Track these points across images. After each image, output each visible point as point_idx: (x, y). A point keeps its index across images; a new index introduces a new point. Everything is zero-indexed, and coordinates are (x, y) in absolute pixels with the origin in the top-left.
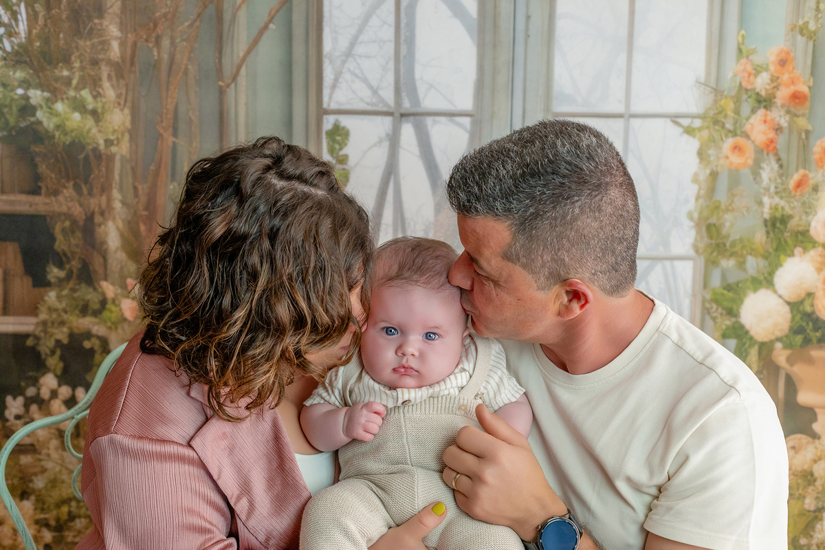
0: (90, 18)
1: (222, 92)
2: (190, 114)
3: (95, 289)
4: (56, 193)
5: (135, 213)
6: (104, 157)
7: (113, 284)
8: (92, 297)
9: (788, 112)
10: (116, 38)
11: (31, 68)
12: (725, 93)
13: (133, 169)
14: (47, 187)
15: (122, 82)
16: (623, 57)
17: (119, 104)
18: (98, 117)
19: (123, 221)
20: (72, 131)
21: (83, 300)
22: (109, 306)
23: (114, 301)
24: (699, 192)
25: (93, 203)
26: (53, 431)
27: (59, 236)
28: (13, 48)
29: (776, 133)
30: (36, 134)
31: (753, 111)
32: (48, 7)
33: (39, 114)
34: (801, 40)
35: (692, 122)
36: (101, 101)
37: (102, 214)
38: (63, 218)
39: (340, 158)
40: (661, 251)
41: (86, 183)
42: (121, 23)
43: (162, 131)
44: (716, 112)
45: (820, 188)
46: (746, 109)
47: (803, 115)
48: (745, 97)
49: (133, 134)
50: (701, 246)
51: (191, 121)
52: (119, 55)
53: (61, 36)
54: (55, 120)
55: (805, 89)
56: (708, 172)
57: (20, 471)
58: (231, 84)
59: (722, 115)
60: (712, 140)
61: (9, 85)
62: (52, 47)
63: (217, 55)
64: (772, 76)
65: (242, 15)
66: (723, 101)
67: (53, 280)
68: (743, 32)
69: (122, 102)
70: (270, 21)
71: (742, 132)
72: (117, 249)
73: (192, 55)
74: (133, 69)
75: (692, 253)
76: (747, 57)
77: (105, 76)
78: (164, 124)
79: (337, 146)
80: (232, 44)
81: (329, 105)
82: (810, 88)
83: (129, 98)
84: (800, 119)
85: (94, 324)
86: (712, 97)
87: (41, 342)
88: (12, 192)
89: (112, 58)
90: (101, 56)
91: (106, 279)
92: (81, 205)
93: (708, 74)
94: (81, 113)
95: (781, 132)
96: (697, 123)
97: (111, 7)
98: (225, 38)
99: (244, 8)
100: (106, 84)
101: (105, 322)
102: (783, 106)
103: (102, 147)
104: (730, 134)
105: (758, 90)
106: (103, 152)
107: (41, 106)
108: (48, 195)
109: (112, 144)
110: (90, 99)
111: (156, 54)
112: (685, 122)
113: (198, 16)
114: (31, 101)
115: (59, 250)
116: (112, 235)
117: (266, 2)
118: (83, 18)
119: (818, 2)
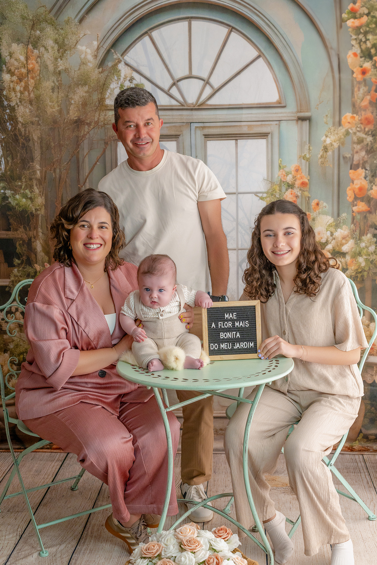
0: (29, 162)
1: (79, 189)
3: (32, 267)
4: (16, 230)
5: (47, 237)
6: (35, 215)
7: (39, 265)
8: (31, 270)
9: (300, 190)
10: (39, 170)
11: (6, 181)
12: (275, 183)
13: (46, 219)
14: (13, 228)
15: (41, 186)
16: (234, 170)
17: (40, 195)
18: (32, 200)
19: (43, 240)
20: (22, 206)
21: (28, 272)
26: (16, 325)
27: (18, 247)
29: (296, 198)
30: (9, 208)
31: (287, 190)
32: (13, 159)
33: (10, 200)
34: (304, 162)
35: (263, 195)
36: (33, 194)
37: (35, 238)
38: (19, 240)
41: (28, 225)
42: (41, 164)
43: (57, 205)
44: (272, 190)
45: (315, 219)
46: (284, 189)
47: (307, 191)
48: (283, 184)
49: (46, 206)
52: (40, 176)
53: (18, 169)
54: (16, 202)
55: (307, 181)
57: (4, 341)
58: (83, 186)
59: (275, 192)
62: (14, 174)
63: (77, 174)
64: (293, 176)
65: (87, 159)
66: (275, 186)
67: (16, 264)
68: (281, 159)
69: (42, 194)
70: (97, 161)
72: (41, 251)
73: (68, 175)
74: (45, 181)
76: (283, 169)
77: (34, 185)
78: (58, 202)
80: (83, 170)
82: (308, 180)
83: (44, 192)
84: (306, 192)
86: (270, 185)
87: (11, 289)
88: (0, 230)
89: (37, 177)
90: (33, 177)
91: (36, 263)
92: (26, 234)
93: (268, 176)
94: (26, 199)
95: (298, 198)
96: (265, 195)
97: (37, 158)
98: (80, 168)
99: (87, 156)
100: (35, 188)
102: (298, 187)
103: (34, 212)
105: (288, 182)
107: (10, 196)
108: (14, 231)
109: (38, 210)
110: (29, 193)
111: (54, 175)
112: (260, 195)
113: (70, 160)
114: (7, 195)
115: (18, 252)
116: (38, 246)
117: (95, 154)
118: (26, 162)
119: (309, 147)
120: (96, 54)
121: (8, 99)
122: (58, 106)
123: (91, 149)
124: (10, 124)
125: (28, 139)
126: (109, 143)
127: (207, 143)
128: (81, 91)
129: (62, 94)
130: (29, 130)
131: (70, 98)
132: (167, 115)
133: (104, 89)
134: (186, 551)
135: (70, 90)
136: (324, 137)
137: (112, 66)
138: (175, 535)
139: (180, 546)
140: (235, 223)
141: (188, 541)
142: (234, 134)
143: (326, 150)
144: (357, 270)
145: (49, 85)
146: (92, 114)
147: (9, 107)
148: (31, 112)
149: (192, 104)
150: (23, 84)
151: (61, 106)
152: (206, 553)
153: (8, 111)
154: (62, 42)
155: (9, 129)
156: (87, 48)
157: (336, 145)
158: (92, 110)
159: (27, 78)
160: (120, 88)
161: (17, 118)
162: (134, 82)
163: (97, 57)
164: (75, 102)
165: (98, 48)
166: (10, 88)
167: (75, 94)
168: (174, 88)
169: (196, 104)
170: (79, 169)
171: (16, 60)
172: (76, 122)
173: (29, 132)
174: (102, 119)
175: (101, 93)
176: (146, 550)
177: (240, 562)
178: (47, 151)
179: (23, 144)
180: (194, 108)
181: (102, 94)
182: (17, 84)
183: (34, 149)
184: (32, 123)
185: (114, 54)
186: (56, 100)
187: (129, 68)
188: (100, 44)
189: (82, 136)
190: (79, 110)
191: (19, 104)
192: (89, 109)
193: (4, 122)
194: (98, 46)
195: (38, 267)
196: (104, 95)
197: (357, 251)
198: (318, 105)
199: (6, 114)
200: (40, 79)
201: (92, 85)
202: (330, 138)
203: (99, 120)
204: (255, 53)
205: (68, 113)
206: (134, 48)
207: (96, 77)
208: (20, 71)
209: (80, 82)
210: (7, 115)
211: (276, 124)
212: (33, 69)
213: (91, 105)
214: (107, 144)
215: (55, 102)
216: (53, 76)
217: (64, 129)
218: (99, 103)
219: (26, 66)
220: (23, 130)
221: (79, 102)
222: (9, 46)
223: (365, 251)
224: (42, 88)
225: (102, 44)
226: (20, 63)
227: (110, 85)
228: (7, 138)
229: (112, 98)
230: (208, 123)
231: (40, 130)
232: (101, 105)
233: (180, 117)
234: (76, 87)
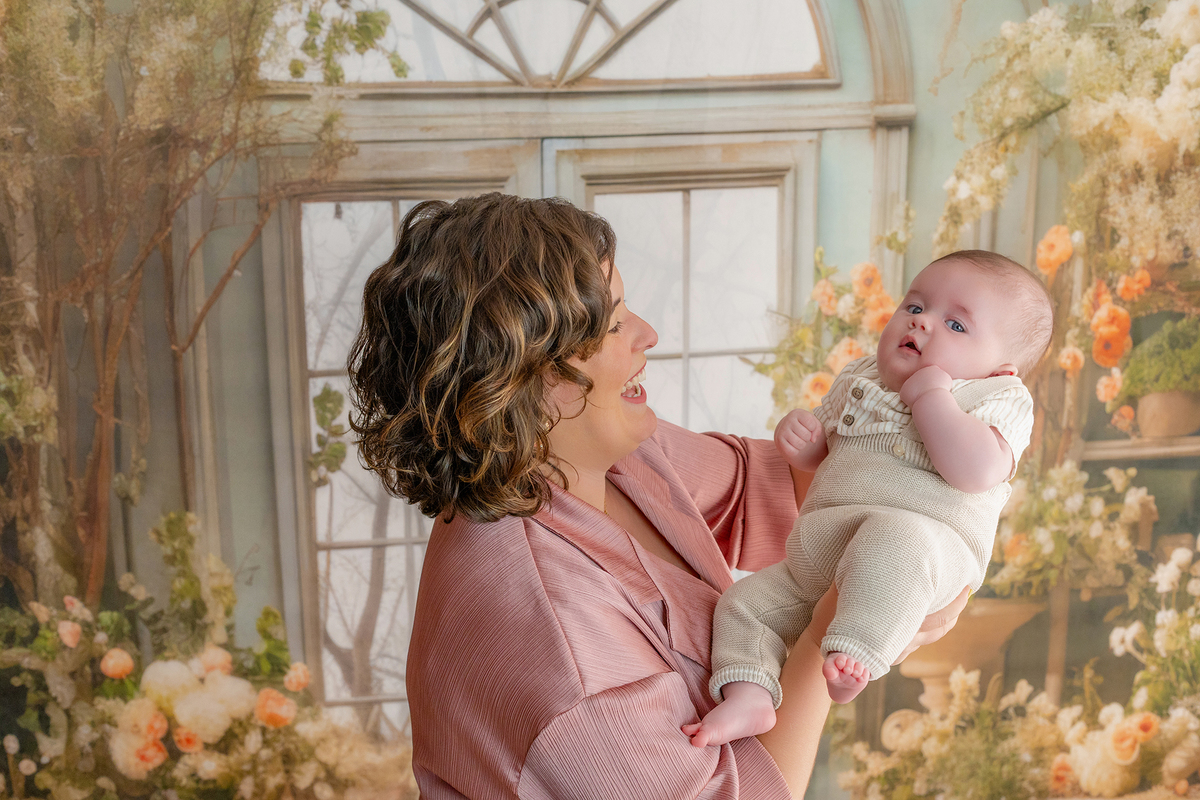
1: (176, 358)
2: (136, 387)
3: (23, 613)
5: (70, 516)
6: (25, 448)
7: (46, 604)
8: (20, 623)
10: (32, 299)
12: (802, 322)
13: (65, 461)
15: (43, 354)
16: (678, 286)
17: (41, 381)
18: (14, 399)
19: (55, 525)
21: (7, 627)
22: (43, 632)
23: (48, 625)
25: (14, 507)
31: (836, 341)
34: (889, 254)
35: (764, 358)
36: (17, 379)
37: (26, 519)
39: (334, 430)
41: (3, 483)
42: (38, 279)
43: (100, 412)
44: (792, 344)
46: (827, 338)
48: (825, 324)
49: (62, 416)
51: (137, 397)
52: (37, 320)
58: (188, 347)
59: (800, 348)
60: (789, 378)
63: (167, 312)
64: (857, 298)
65: (197, 261)
66: (799, 333)
68: (820, 249)
69: (45, 379)
70: (235, 267)
71: (824, 366)
72: (49, 560)
73: (134, 314)
74: (57, 335)
76: (827, 278)
77: (20, 349)
78: (102, 403)
79: (329, 415)
80: (187, 296)
81: (315, 366)
83: (54, 373)
85: (25, 656)
86: (786, 327)
89: (28, 324)
90: (13, 323)
91: (36, 599)
93: (781, 300)
96: (770, 359)
97: (24, 259)
98: (176, 292)
99: (199, 251)
100: (23, 358)
101: (39, 652)
102: (870, 333)
103: (21, 436)
104: (810, 370)
105: (840, 316)
106: (23, 442)
109: (35, 432)
110: (1, 377)
111: (86, 315)
112: (756, 359)
113: (139, 267)
116: (42, 544)
117: (228, 243)
119: (907, 209)
122: (94, 85)
123: (211, 226)
126: (273, 206)
127: (592, 200)
128: (172, 33)
129: (105, 47)
131: (134, 60)
132: (464, 115)
133: (252, 29)
135: (132, 32)
136: (951, 181)
142: (677, 173)
143: (956, 218)
144: (1030, 564)
145: (59, 15)
146: (214, 112)
149: (549, 77)
151: (103, 87)
157: (985, 203)
158: (213, 99)
160: (307, 24)
162: (356, 5)
164: (154, 71)
167: (151, 45)
168: (489, 26)
169: (561, 78)
170: (171, 292)
172: (158, 138)
174: (248, 130)
175: (244, 42)
178: (60, 235)
180: (554, 90)
181: (245, 44)
183: (14, 230)
184: (4, 143)
186: (86, 65)
189: (181, 184)
190: (168, 99)
192: (201, 96)
195: (41, 611)
196: (254, 48)
197: (1034, 513)
198: (936, 81)
201: (211, 16)
202: (968, 180)
203: (236, 131)
205: (130, 109)
209: (168, 5)
211: (810, 141)
213: (210, 82)
214: (267, 209)
215: (80, 72)
217: (115, 164)
218: (237, 77)
221: (166, 71)
223: (1054, 511)
224: (32, 25)
227: (272, 15)
229: (280, 60)
231: (33, 168)
232: (244, 82)
233: (507, 120)
234: (156, 23)
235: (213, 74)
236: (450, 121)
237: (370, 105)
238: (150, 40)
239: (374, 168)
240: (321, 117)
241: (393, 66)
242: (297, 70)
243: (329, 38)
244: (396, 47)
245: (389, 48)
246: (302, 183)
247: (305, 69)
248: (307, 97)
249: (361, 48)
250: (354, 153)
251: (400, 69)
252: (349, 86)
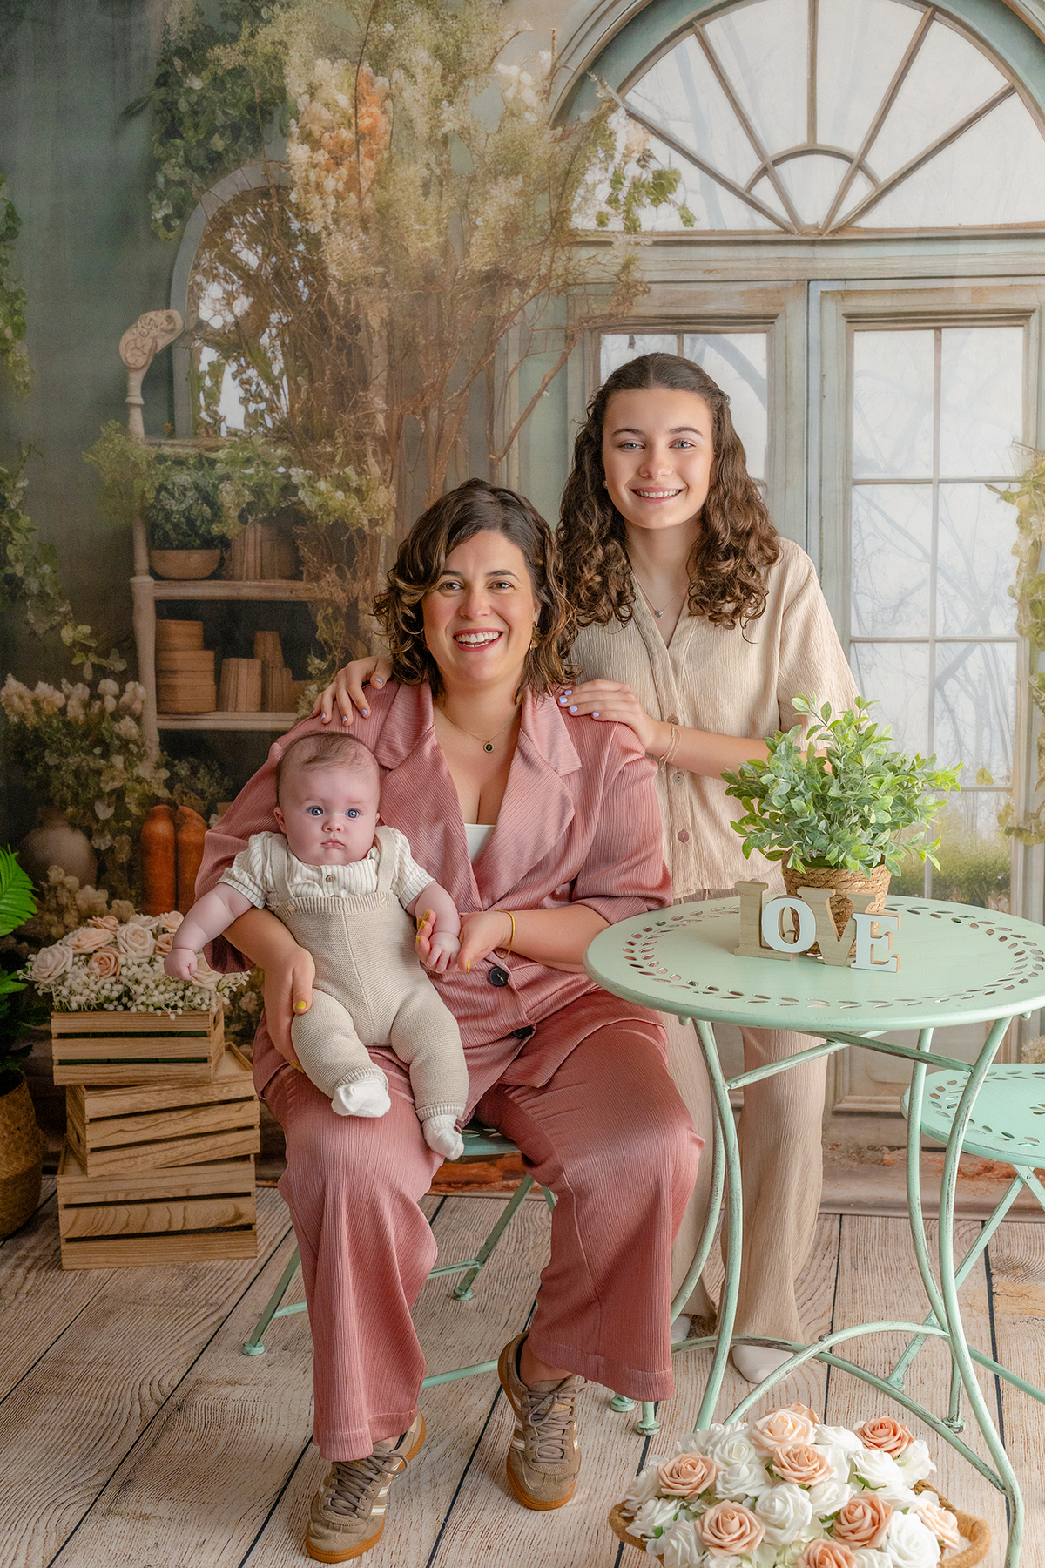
0: (354, 390)
1: (493, 466)
4: (318, 578)
6: (369, 538)
10: (382, 411)
11: (293, 443)
14: (309, 572)
15: (388, 458)
16: (930, 416)
17: (385, 481)
18: (363, 495)
20: (335, 511)
24: (1020, 564)
25: (357, 588)
27: (321, 624)
28: (274, 424)
30: (297, 515)
32: (311, 380)
33: (301, 494)
35: (1010, 487)
36: (366, 479)
38: (325, 604)
40: (979, 633)
41: (349, 567)
42: (387, 394)
44: (1037, 474)
49: (399, 512)
50: (1025, 625)
52: (384, 428)
53: (325, 410)
54: (317, 499)
56: (1030, 542)
58: (502, 457)
60: (1034, 506)
61: (270, 463)
62: (315, 422)
63: (488, 425)
65: (514, 382)
67: (313, 672)
69: (388, 480)
70: (544, 389)
73: (462, 427)
74: (399, 443)
75: (1015, 634)
77: (370, 454)
80: (504, 412)
83: (395, 474)
86: (1032, 458)
88: (273, 577)
89: (377, 432)
90: (365, 431)
92: (344, 591)
93: (1026, 432)
94: (344, 491)
96: (1016, 488)
97: (377, 378)
98: (496, 408)
99: (516, 374)
100: (371, 460)
103: (366, 528)
106: (368, 532)
107: (303, 485)
108: (310, 580)
109: (378, 524)
110: (354, 477)
111: (423, 427)
112: (1002, 487)
113: (468, 386)
114: (293, 479)
115: (321, 639)
117: (538, 369)
118: (347, 390)
120: (548, 88)
121: (304, 215)
122: (440, 233)
123: (526, 354)
124: (307, 284)
125: (353, 325)
126: (578, 336)
127: (853, 336)
128: (503, 191)
129: (450, 201)
130: (356, 299)
131: (472, 213)
132: (742, 260)
133: (567, 186)
134: (786, 1484)
135: (472, 189)
137: (592, 121)
138: (750, 1437)
139: (769, 1469)
140: (928, 565)
141: (791, 1455)
142: (930, 313)
145: (416, 176)
146: (533, 256)
147: (304, 237)
148: (364, 249)
149: (816, 227)
150: (343, 171)
151: (446, 234)
152: (843, 1491)
153: (301, 247)
154: (454, 53)
155: (304, 299)
156: (522, 71)
158: (533, 245)
159: (354, 156)
160: (612, 182)
161: (327, 268)
162: (654, 165)
163: (549, 95)
164: (487, 221)
165: (554, 71)
166: (308, 184)
167: (486, 200)
168: (765, 182)
169: (827, 227)
170: (492, 409)
171: (326, 104)
172: (489, 278)
173: (357, 306)
174: (560, 271)
175: (560, 197)
176: (672, 1476)
177: (938, 1519)
178: (407, 358)
179: (342, 339)
180: (820, 238)
181: (561, 199)
182: (328, 171)
183: (371, 353)
184: (368, 281)
185: (599, 87)
186: (435, 216)
187: (639, 126)
188: (559, 58)
189: (504, 317)
190: (497, 245)
191: (331, 227)
192: (523, 243)
193: (291, 278)
194: (554, 66)
196: (567, 203)
199: (297, 256)
200: (391, 158)
201: (534, 175)
203: (550, 272)
204: (999, 82)
205: (466, 253)
206: (653, 71)
207: (545, 153)
208: (336, 137)
209: (501, 167)
210: (299, 259)
212: (372, 131)
213: (531, 230)
214: (573, 339)
215: (430, 222)
216: (427, 149)
217: (453, 298)
218: (553, 227)
219: (353, 121)
220: (340, 300)
221: (497, 221)
222: (309, 66)
224: (395, 184)
225: (563, 59)
226: (338, 115)
227: (584, 175)
228: (297, 321)
229: (589, 211)
230: (858, 282)
231: (388, 302)
232: (559, 232)
233: (778, 264)
234: (490, 181)
235: (534, 225)
236: (730, 265)
237: (661, 249)
238: (485, 197)
239: (663, 305)
240: (620, 261)
241: (682, 217)
242: (602, 220)
243: (630, 193)
244: (685, 200)
245: (680, 201)
246: (603, 317)
247: (608, 219)
248: (610, 244)
249: (656, 202)
250: (647, 292)
251: (688, 220)
252: (645, 234)
